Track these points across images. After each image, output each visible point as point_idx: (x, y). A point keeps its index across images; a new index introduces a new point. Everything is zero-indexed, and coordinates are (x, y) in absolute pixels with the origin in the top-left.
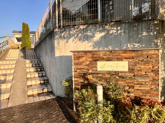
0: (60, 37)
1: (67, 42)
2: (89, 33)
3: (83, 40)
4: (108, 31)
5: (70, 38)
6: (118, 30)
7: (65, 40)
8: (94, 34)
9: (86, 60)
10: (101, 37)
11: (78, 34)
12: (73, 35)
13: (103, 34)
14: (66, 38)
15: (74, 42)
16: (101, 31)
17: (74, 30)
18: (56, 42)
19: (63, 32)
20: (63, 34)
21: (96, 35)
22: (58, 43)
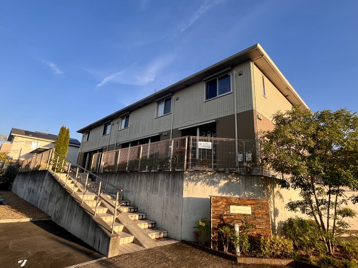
0: (190, 179)
1: (196, 184)
2: (215, 179)
3: (210, 185)
4: (230, 180)
5: (198, 181)
6: (237, 180)
7: (194, 183)
8: (219, 181)
9: (222, 204)
10: (225, 184)
11: (205, 179)
12: (201, 179)
13: (226, 181)
14: (195, 181)
15: (202, 185)
16: (225, 179)
17: (203, 175)
18: (185, 184)
19: (192, 175)
20: (192, 177)
21: (221, 182)
22: (187, 185)
